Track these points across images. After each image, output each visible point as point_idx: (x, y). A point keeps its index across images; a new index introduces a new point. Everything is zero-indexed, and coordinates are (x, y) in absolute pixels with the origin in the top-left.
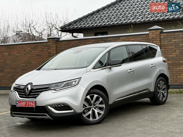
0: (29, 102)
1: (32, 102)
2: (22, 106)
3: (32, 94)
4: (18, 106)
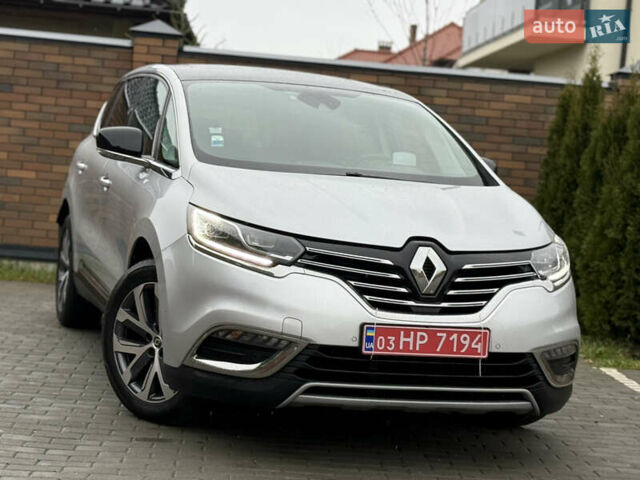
0: (450, 334)
1: (473, 336)
2: (406, 350)
3: (451, 292)
4: (373, 352)
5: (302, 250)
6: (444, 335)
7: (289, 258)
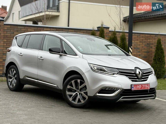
0: (144, 85)
1: (147, 85)
2: (138, 89)
3: (143, 77)
4: (133, 90)
5: (119, 71)
6: (143, 85)
7: (116, 73)
